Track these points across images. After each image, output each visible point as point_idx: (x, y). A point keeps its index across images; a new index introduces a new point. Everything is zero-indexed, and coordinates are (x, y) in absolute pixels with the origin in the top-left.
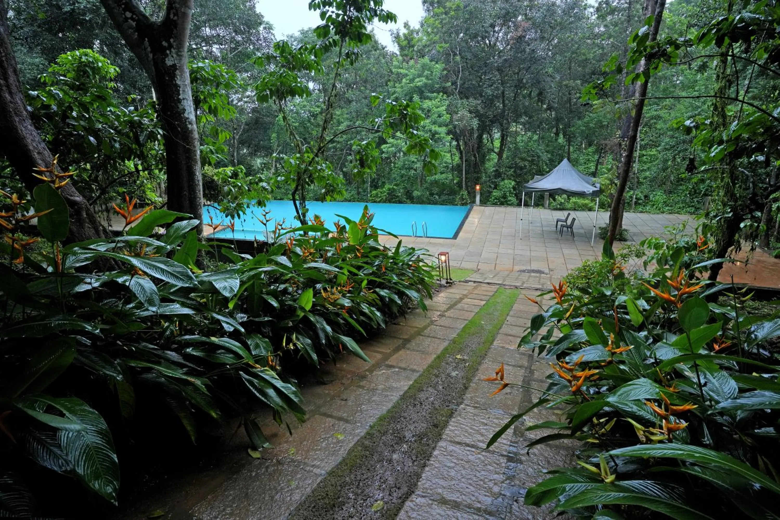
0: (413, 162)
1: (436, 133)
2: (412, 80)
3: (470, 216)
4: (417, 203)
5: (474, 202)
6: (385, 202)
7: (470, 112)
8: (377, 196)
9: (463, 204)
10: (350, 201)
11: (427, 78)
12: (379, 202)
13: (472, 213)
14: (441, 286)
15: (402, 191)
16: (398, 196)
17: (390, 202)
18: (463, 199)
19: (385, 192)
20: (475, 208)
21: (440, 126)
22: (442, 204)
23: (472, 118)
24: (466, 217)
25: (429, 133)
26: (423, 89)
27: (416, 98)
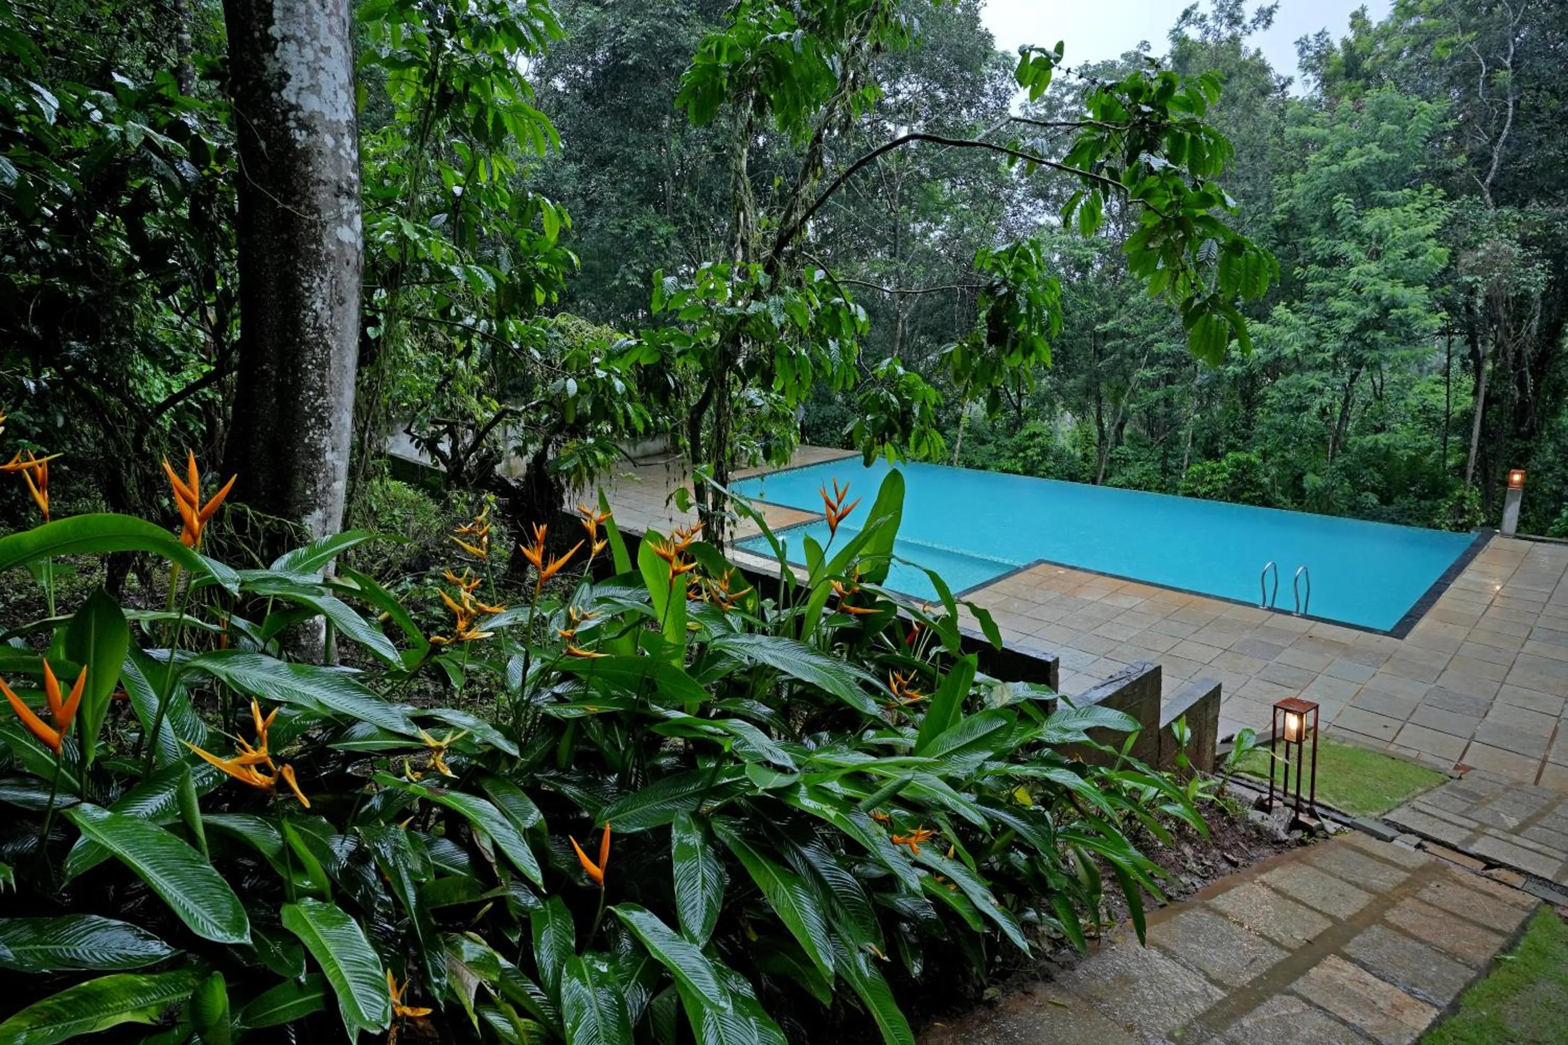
0: (1313, 390)
1: (1395, 303)
2: (1339, 155)
3: (1474, 565)
4: (1312, 511)
5: (1495, 523)
6: (1221, 498)
7: (1525, 243)
8: (1200, 478)
9: (1458, 528)
10: (1138, 487)
11: (1386, 144)
12: (1205, 496)
13: (1481, 557)
14: (1261, 837)
15: (1273, 471)
16: (1260, 486)
17: (1235, 497)
18: (1462, 512)
19: (1224, 470)
20: (1495, 541)
21: (1408, 284)
22: (1393, 521)
23: (1527, 263)
24: (1457, 569)
25: (1372, 305)
26: (1370, 179)
27: (1342, 204)
